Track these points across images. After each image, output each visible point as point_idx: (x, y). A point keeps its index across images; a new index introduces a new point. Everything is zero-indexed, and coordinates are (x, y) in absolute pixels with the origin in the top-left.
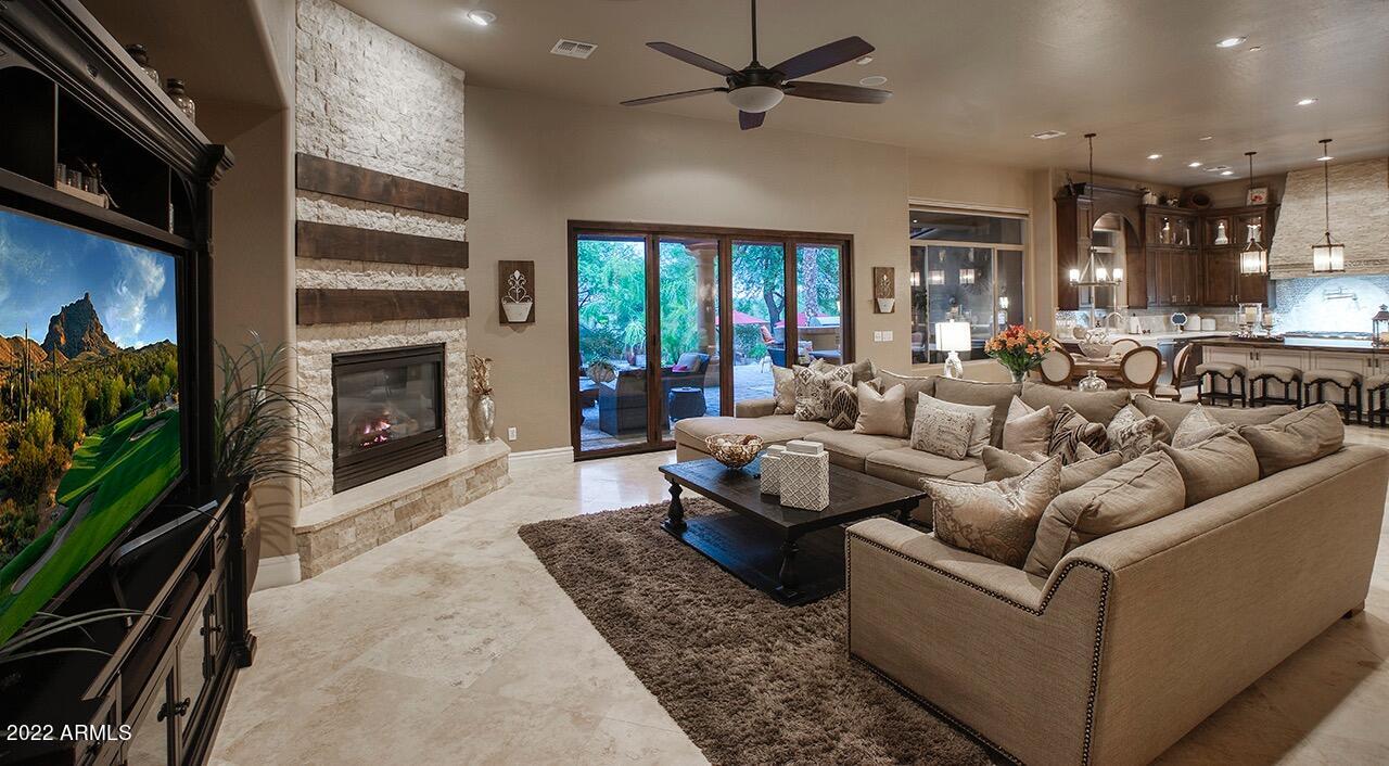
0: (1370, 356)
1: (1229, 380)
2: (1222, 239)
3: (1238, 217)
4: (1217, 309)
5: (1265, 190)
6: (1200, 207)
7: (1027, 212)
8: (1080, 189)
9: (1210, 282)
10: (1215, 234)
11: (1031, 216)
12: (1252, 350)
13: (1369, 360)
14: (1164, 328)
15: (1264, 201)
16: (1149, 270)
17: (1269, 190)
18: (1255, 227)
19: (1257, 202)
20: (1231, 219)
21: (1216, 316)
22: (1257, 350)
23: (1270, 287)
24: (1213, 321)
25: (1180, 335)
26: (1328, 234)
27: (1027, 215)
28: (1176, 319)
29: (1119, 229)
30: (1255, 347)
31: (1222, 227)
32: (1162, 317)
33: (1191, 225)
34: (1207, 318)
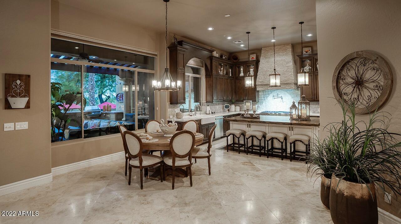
0: (290, 126)
1: (239, 138)
2: (242, 74)
3: (247, 65)
4: (240, 102)
5: (255, 55)
6: (235, 61)
7: (156, 53)
8: (180, 43)
9: (238, 92)
10: (240, 72)
11: (158, 56)
12: (248, 123)
13: (290, 127)
14: (222, 110)
15: (255, 59)
16: (214, 85)
17: (256, 55)
18: (252, 70)
19: (253, 59)
20: (244, 66)
21: (240, 105)
22: (250, 123)
23: (257, 94)
24: (239, 107)
25: (227, 114)
26: (275, 70)
27: (156, 55)
28: (227, 107)
29: (203, 67)
30: (249, 122)
31: (242, 69)
32: (221, 106)
33: (231, 68)
34: (237, 106)
